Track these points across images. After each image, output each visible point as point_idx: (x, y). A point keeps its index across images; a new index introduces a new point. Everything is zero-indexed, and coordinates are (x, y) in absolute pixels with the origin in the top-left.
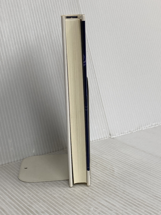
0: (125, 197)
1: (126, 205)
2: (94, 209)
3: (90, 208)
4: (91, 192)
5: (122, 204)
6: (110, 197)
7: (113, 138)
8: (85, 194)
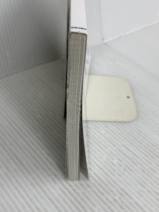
0: (144, 142)
1: (148, 155)
2: (117, 161)
3: (113, 159)
4: (106, 131)
5: (143, 153)
6: (129, 141)
7: (106, 44)
8: (101, 134)
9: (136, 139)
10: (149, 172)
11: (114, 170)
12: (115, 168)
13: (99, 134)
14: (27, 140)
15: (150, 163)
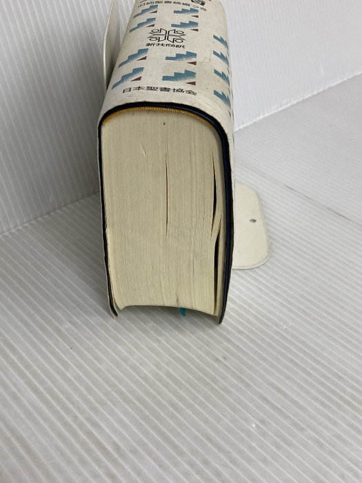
9: (297, 365)
10: (334, 446)
11: (250, 448)
12: (254, 444)
13: (211, 361)
14: (41, 389)
15: (335, 423)
